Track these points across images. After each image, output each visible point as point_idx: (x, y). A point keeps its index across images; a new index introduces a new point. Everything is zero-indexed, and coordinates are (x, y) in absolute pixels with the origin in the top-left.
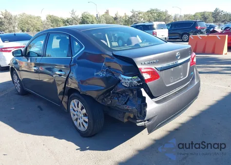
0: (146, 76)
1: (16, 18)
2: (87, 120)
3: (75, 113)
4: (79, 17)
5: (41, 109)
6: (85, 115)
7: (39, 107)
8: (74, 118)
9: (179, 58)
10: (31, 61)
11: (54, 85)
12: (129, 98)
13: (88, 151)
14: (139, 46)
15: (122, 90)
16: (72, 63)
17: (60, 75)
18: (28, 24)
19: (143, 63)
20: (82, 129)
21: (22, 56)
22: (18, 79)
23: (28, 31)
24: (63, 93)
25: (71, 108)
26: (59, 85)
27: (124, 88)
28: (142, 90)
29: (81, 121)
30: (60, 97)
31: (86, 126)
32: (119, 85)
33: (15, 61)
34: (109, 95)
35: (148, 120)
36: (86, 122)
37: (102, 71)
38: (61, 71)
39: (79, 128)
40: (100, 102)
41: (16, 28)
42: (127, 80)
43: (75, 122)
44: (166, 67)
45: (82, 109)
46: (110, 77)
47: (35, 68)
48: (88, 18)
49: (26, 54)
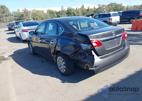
0: (94, 44)
1: (31, 12)
2: (65, 68)
3: (60, 63)
4: (66, 10)
5: (43, 62)
6: (64, 65)
7: (41, 60)
8: (59, 65)
9: (114, 34)
10: (38, 37)
11: (49, 49)
12: (86, 56)
13: (66, 83)
14: (93, 28)
15: (82, 51)
16: (58, 38)
17: (52, 44)
18: (37, 15)
19: (93, 37)
20: (62, 71)
21: (34, 34)
22: (32, 46)
23: (37, 19)
24: (54, 53)
25: (57, 60)
26: (52, 49)
27: (84, 51)
28: (92, 51)
29: (62, 67)
30: (53, 55)
31: (65, 70)
32: (81, 49)
33: (30, 37)
34: (76, 54)
35: (95, 67)
36: (64, 68)
37: (73, 42)
38: (53, 42)
39: (61, 71)
40: (72, 58)
41: (30, 18)
42: (84, 46)
43: (59, 67)
44: (107, 39)
45: (63, 61)
46: (76, 45)
47: (40, 41)
48: (71, 10)
49: (36, 33)
